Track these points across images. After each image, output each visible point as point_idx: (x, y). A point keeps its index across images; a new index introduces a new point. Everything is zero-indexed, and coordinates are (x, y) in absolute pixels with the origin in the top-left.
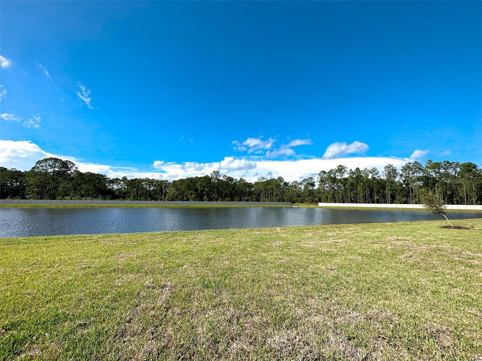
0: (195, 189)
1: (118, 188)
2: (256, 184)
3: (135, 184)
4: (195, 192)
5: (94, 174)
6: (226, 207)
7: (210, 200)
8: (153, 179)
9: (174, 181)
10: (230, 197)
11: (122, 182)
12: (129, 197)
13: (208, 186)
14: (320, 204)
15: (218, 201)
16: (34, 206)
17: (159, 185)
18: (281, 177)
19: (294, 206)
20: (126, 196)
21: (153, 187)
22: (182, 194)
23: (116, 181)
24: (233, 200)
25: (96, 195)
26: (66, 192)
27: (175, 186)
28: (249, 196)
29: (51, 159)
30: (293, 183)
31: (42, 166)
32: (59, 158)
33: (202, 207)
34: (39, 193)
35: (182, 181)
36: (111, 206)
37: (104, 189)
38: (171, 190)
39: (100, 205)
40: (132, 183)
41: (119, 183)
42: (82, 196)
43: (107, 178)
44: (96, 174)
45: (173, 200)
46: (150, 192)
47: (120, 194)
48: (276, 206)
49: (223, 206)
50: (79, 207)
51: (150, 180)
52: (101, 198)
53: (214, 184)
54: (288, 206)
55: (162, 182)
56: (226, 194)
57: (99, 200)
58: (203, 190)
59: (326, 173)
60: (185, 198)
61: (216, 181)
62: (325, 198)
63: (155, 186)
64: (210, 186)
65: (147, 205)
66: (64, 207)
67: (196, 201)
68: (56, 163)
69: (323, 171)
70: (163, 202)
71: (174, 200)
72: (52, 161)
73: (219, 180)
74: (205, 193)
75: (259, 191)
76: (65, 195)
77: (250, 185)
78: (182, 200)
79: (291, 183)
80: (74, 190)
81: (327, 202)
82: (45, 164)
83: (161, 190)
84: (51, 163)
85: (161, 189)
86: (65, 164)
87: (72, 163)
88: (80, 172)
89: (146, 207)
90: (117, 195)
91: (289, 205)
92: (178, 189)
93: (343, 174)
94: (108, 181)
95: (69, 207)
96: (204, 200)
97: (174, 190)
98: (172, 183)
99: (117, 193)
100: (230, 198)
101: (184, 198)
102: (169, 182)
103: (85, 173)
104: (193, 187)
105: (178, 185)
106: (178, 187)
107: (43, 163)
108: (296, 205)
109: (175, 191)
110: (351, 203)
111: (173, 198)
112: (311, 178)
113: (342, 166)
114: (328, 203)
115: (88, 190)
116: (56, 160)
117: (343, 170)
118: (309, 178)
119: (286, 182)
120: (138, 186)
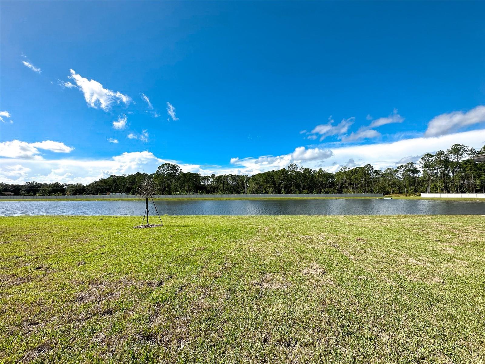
0: (273, 182)
1: (208, 184)
2: (338, 174)
3: (221, 179)
4: (273, 186)
5: (192, 173)
6: (304, 199)
7: (288, 192)
8: (235, 174)
9: (253, 176)
11: (211, 179)
12: (218, 192)
13: (286, 179)
14: (424, 195)
15: (295, 194)
17: (241, 180)
18: (369, 165)
19: (387, 197)
20: (216, 191)
22: (261, 188)
23: (206, 178)
24: (311, 192)
26: (176, 188)
27: (255, 181)
28: (331, 187)
29: (166, 164)
30: (386, 170)
31: (161, 170)
32: (171, 163)
33: (280, 199)
34: (161, 190)
35: (260, 175)
36: (207, 199)
37: (199, 185)
38: (251, 185)
39: (199, 198)
40: (219, 179)
41: (209, 180)
42: (187, 191)
43: (201, 176)
45: (254, 193)
46: (233, 187)
47: (211, 189)
48: (362, 198)
49: (301, 199)
50: (186, 200)
51: (233, 175)
52: (199, 192)
53: (291, 177)
54: (377, 198)
55: (243, 177)
56: (304, 186)
57: (198, 194)
58: (281, 183)
59: (433, 156)
60: (264, 191)
61: (293, 174)
62: (433, 188)
63: (237, 181)
65: (233, 198)
66: (178, 199)
67: (274, 194)
68: (169, 167)
69: (428, 154)
70: (245, 195)
71: (255, 194)
72: (167, 166)
73: (296, 172)
74: (283, 186)
75: (342, 182)
76: (176, 190)
77: (330, 176)
78: (261, 194)
79: (383, 171)
80: (181, 187)
81: (436, 193)
83: (243, 184)
84: (166, 168)
86: (174, 167)
87: (178, 166)
88: (184, 172)
89: (233, 200)
90: (209, 190)
91: (379, 196)
92: (257, 183)
93: (461, 155)
94: (202, 179)
95: (181, 200)
96: (282, 193)
97: (254, 185)
98: (251, 177)
99: (208, 189)
100: (309, 190)
104: (271, 180)
106: (257, 181)
107: (162, 168)
108: (389, 197)
110: (475, 193)
111: (253, 191)
112: (412, 164)
113: (458, 145)
114: (438, 193)
115: (189, 186)
116: (169, 165)
117: (462, 150)
118: (408, 164)
119: (376, 171)
120: (224, 182)
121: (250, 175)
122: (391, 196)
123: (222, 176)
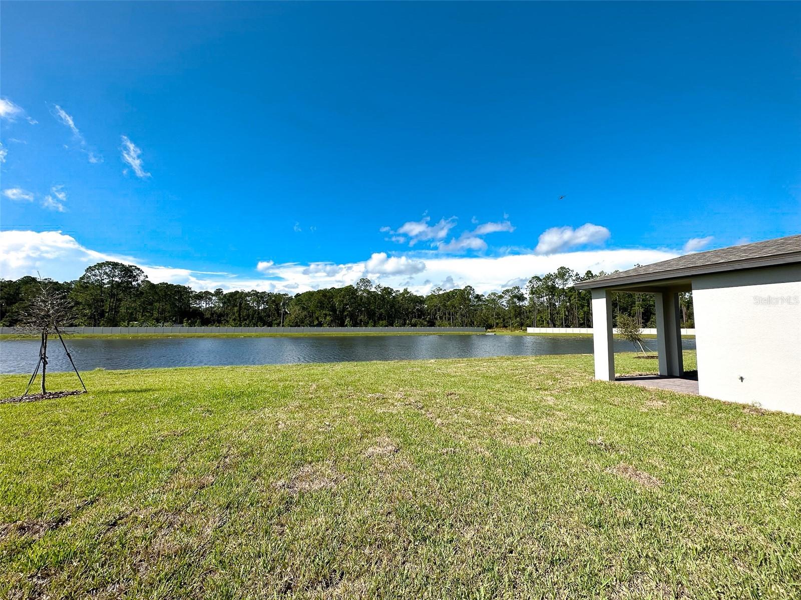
0: (330, 307)
1: (207, 306)
2: (431, 298)
3: (235, 299)
4: (331, 313)
5: (172, 285)
6: (380, 335)
7: (355, 324)
8: (263, 291)
9: (298, 295)
10: (388, 320)
11: (214, 298)
12: (228, 321)
13: (353, 303)
14: (530, 330)
15: (367, 327)
16: (90, 336)
17: (274, 301)
18: (469, 286)
19: (490, 333)
20: (223, 321)
21: (264, 305)
22: (310, 316)
23: (204, 296)
24: (391, 324)
25: (176, 319)
26: (132, 314)
27: (300, 304)
28: (419, 317)
29: (108, 263)
30: (489, 295)
31: (95, 275)
32: (120, 262)
33: (342, 335)
34: (92, 317)
35: (310, 294)
36: (204, 336)
37: (187, 309)
38: (293, 310)
39: (186, 334)
40: (231, 299)
41: (210, 299)
42: (158, 321)
43: (192, 292)
44: (175, 286)
45: (297, 325)
46: (259, 313)
47: (213, 317)
48: (459, 333)
49: (375, 335)
50: (156, 337)
51: (258, 293)
52: (187, 323)
53: (361, 299)
54: (478, 333)
55: (279, 297)
56: (381, 315)
57: (183, 326)
58: (344, 309)
59: (541, 280)
60: (316, 323)
61: (365, 294)
62: (539, 320)
63: (267, 303)
64: (355, 303)
65: (257, 334)
66: (134, 337)
67: (333, 327)
68: (116, 270)
69: (536, 277)
70: (281, 328)
71: (299, 326)
72: (109, 267)
73: (369, 292)
74: (348, 314)
75: (435, 310)
76: (131, 318)
77: (419, 300)
78: (311, 326)
79: (486, 296)
80: (143, 311)
81: (541, 327)
82: (99, 272)
83: (278, 310)
84: (107, 271)
85: (277, 307)
86: (128, 271)
87: (139, 269)
88: (151, 282)
89: (257, 337)
90: (207, 318)
91: (481, 331)
92: (304, 308)
93: (566, 280)
94: (194, 296)
95: (141, 337)
96: (346, 326)
97: (299, 310)
98: (293, 297)
99: (208, 316)
100: (388, 322)
101: (313, 323)
102: (290, 296)
103: (158, 284)
104: (328, 304)
105: (304, 302)
106: (304, 304)
107: (96, 270)
108: (492, 332)
109: (300, 312)
110: (579, 327)
111: (297, 322)
112: (517, 288)
113: (564, 268)
115: (164, 311)
116: (115, 265)
117: (568, 275)
118: (515, 288)
119: (478, 295)
120: (241, 304)
121: (292, 293)
122: (495, 331)
123: (237, 292)
